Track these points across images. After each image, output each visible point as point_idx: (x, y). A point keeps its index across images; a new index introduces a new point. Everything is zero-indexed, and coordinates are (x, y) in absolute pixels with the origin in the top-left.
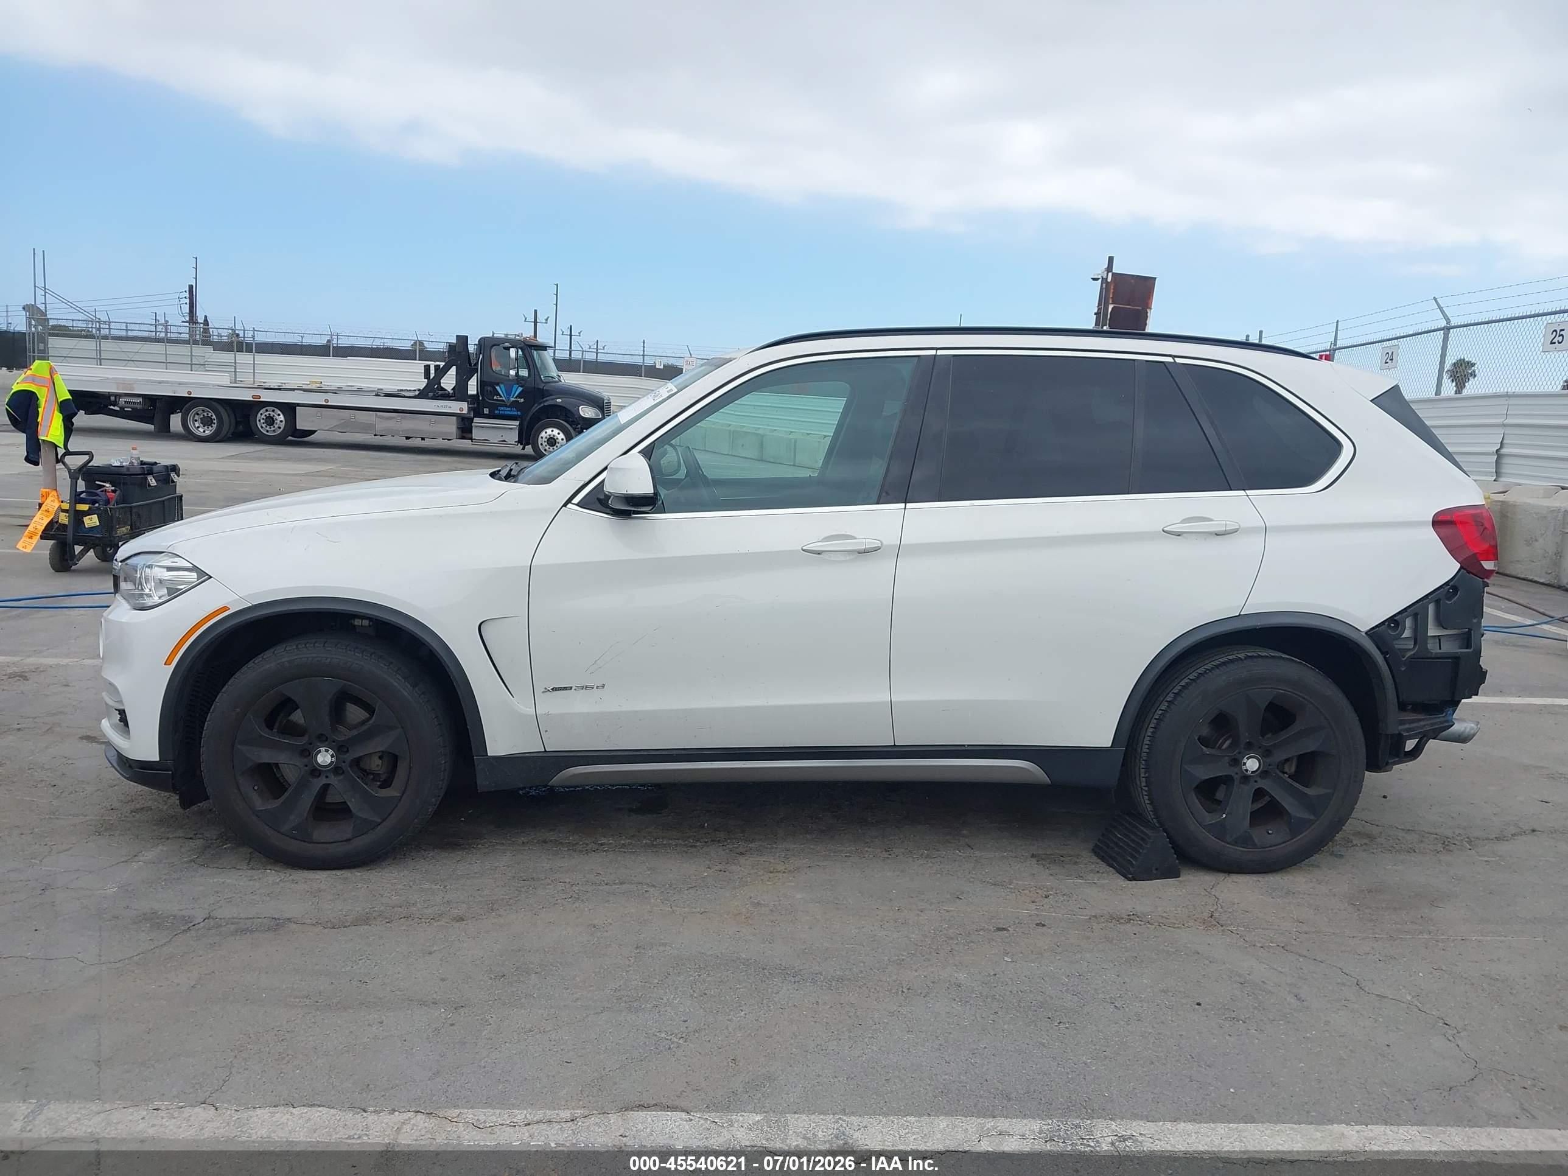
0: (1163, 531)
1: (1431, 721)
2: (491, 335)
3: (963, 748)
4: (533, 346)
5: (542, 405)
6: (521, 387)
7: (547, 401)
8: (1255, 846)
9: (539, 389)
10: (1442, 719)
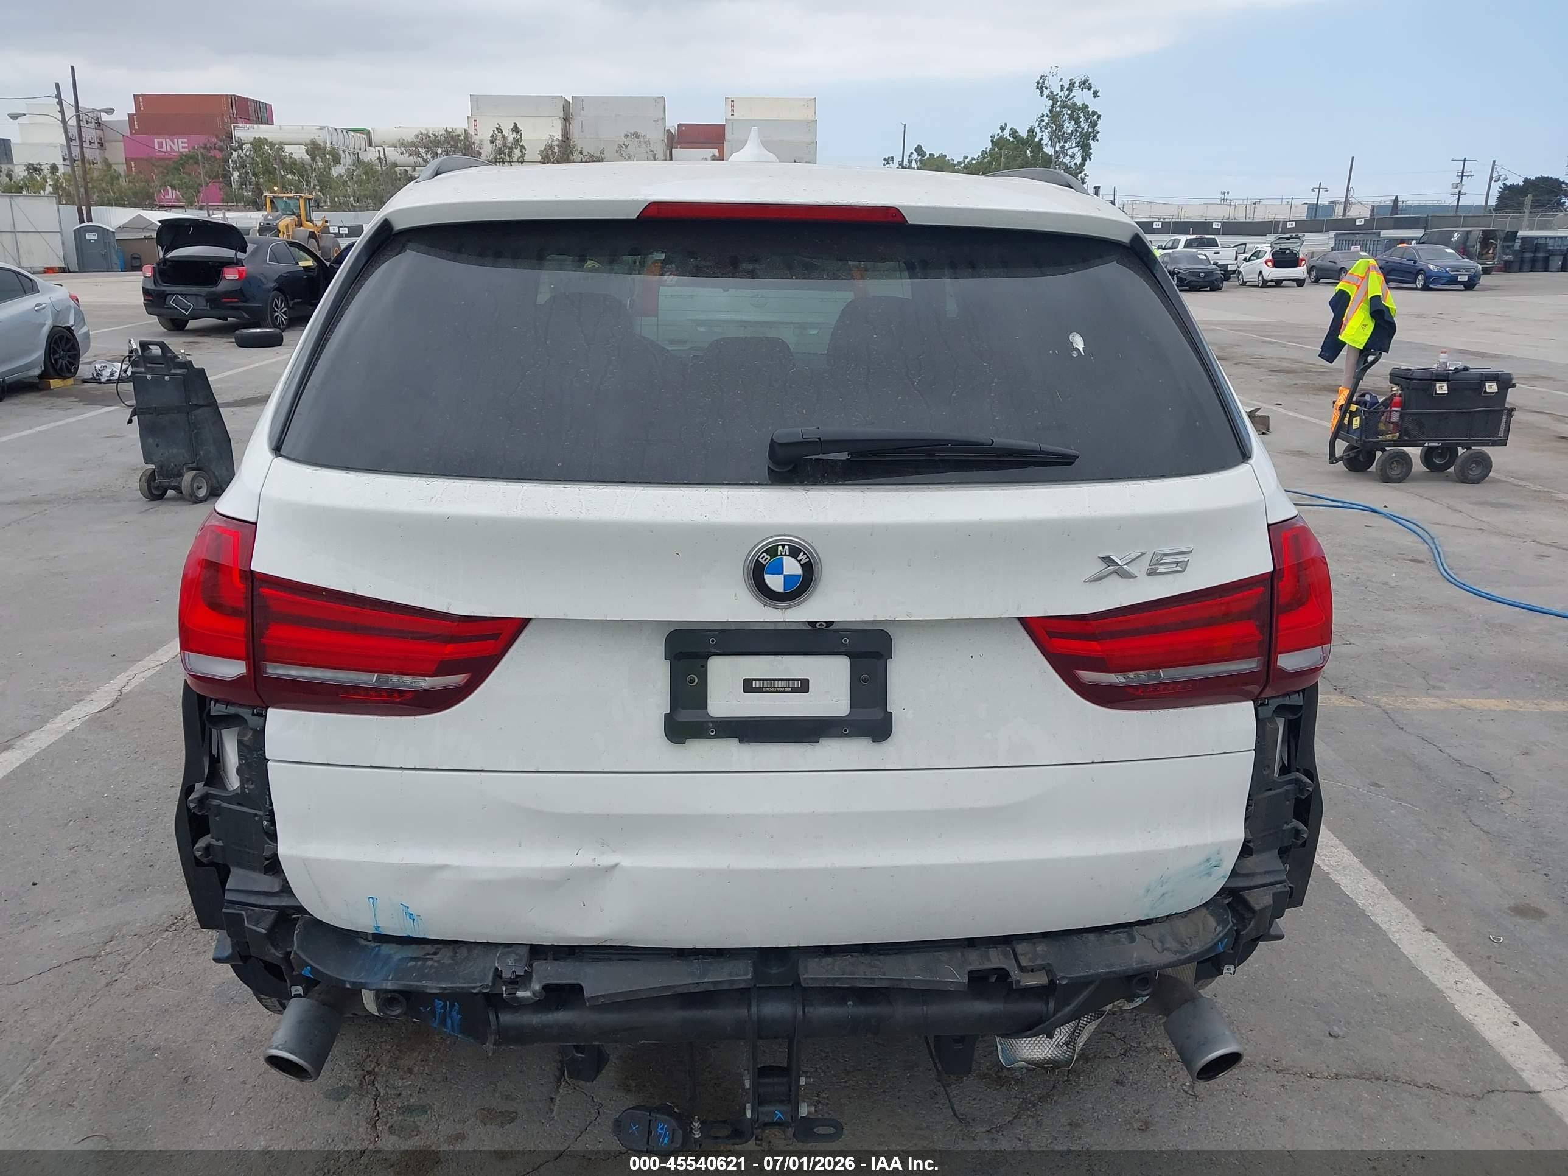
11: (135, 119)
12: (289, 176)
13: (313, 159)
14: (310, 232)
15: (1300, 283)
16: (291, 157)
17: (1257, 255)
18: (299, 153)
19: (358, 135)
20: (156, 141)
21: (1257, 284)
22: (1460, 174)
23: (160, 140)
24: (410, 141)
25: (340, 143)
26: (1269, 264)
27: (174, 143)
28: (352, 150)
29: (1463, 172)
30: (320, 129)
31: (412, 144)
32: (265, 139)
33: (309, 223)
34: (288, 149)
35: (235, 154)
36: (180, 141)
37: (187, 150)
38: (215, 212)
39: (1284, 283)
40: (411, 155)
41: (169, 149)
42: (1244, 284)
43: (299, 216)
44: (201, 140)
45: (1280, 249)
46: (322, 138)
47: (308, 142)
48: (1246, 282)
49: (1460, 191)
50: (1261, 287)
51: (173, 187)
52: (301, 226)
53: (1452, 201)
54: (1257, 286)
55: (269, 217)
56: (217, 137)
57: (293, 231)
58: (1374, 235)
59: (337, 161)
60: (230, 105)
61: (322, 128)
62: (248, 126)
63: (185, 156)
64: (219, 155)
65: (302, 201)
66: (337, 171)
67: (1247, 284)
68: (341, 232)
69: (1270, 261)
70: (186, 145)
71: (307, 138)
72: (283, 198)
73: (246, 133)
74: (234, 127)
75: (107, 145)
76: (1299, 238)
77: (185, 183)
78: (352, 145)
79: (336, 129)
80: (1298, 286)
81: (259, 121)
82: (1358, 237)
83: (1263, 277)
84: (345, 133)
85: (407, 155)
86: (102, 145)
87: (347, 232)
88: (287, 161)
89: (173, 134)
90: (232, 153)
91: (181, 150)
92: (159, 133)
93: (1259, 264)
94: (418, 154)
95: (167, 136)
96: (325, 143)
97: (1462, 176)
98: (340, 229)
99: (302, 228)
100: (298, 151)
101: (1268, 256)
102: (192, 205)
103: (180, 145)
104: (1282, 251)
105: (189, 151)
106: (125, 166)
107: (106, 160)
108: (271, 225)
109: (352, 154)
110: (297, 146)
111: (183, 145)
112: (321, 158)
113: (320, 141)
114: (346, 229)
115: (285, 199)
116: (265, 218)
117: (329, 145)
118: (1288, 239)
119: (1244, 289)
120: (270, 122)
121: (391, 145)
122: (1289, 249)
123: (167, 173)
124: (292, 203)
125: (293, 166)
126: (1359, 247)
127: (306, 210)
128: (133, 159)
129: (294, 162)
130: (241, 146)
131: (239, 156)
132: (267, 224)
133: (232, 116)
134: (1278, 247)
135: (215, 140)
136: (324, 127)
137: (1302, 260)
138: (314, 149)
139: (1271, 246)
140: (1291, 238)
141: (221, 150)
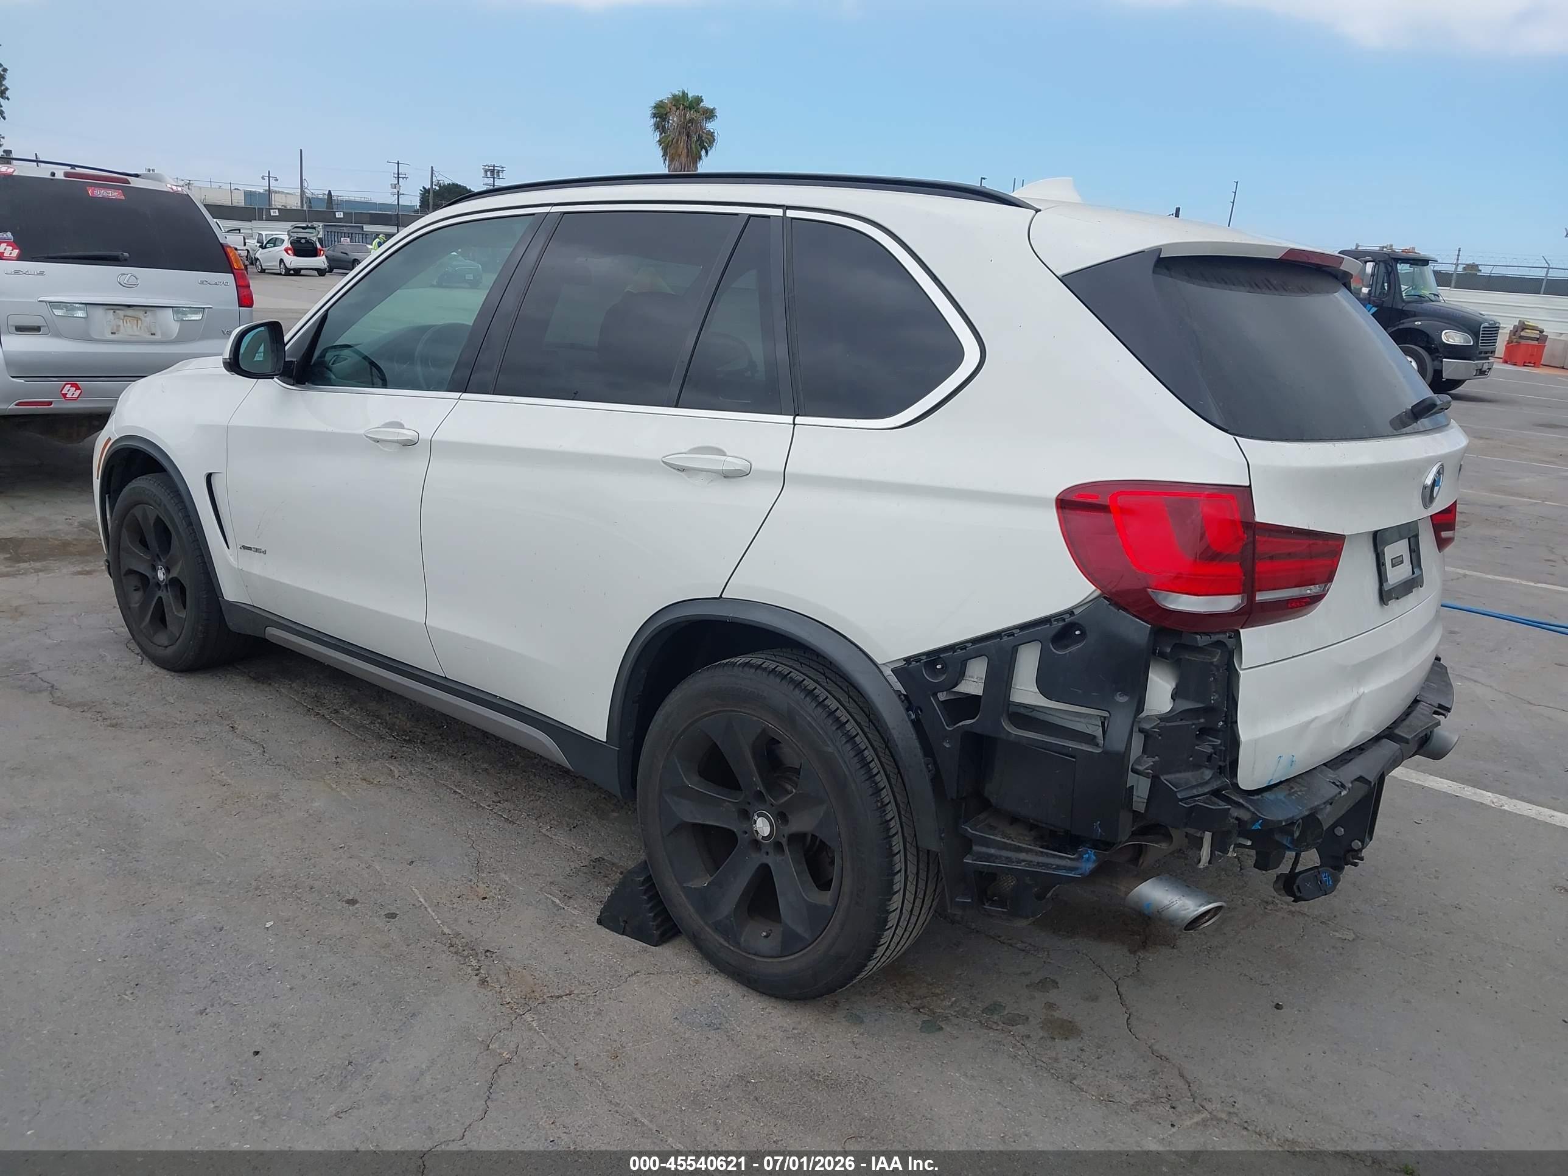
0: (663, 462)
1: (1041, 859)
2: (1354, 248)
3: (494, 700)
4: (1400, 259)
5: (1397, 328)
6: (1376, 306)
7: (1403, 323)
8: (738, 944)
9: (1397, 310)
10: (1069, 863)
15: (321, 272)
17: (274, 242)
21: (279, 272)
22: (396, 176)
26: (290, 252)
29: (398, 174)
39: (303, 272)
42: (263, 271)
45: (297, 238)
48: (265, 270)
49: (398, 192)
50: (284, 275)
53: (393, 200)
54: (280, 274)
58: (358, 229)
67: (267, 271)
69: (290, 249)
76: (315, 228)
80: (320, 276)
82: (345, 230)
83: (285, 264)
93: (279, 251)
97: (398, 177)
101: (287, 244)
104: (298, 240)
118: (303, 228)
119: (263, 276)
122: (305, 238)
126: (349, 239)
134: (295, 236)
137: (321, 250)
139: (289, 235)
140: (307, 227)
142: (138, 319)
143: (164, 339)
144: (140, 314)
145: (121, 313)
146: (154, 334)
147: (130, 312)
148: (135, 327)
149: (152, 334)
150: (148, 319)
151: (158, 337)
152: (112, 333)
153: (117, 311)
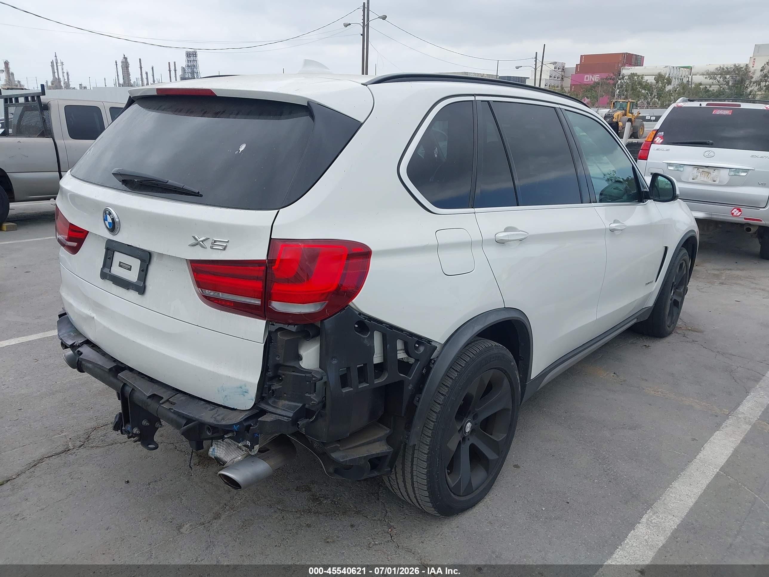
11: (579, 67)
12: (643, 91)
13: (657, 82)
14: (629, 118)
16: (646, 82)
18: (651, 80)
19: (685, 69)
20: (586, 76)
23: (587, 76)
24: (712, 71)
25: (674, 73)
27: (593, 77)
28: (680, 77)
30: (665, 67)
31: (714, 74)
32: (636, 73)
33: (630, 114)
34: (646, 78)
35: (619, 81)
36: (596, 76)
37: (598, 80)
38: (601, 109)
40: (711, 79)
41: (590, 80)
43: (626, 111)
44: (604, 75)
46: (665, 72)
47: (657, 74)
51: (587, 98)
52: (626, 115)
55: (611, 111)
56: (613, 73)
57: (621, 118)
59: (669, 82)
60: (623, 58)
61: (666, 67)
62: (629, 67)
63: (596, 83)
64: (612, 82)
65: (629, 103)
66: (669, 88)
68: (651, 119)
70: (598, 78)
71: (656, 72)
72: (620, 102)
73: (627, 71)
74: (623, 68)
75: (565, 79)
77: (593, 96)
78: (680, 75)
79: (673, 67)
81: (636, 65)
84: (678, 69)
85: (709, 79)
86: (562, 79)
87: (654, 119)
88: (644, 84)
89: (593, 73)
90: (618, 81)
91: (596, 80)
92: (587, 73)
94: (715, 79)
95: (591, 74)
96: (666, 74)
98: (652, 117)
99: (626, 117)
100: (651, 79)
102: (593, 106)
103: (596, 78)
105: (599, 80)
106: (570, 88)
107: (562, 86)
108: (611, 115)
109: (679, 80)
110: (651, 76)
111: (597, 78)
112: (661, 81)
113: (663, 73)
114: (655, 117)
115: (621, 102)
116: (609, 112)
117: (667, 75)
120: (641, 65)
121: (701, 74)
123: (587, 91)
124: (624, 104)
125: (648, 87)
127: (630, 108)
128: (574, 85)
129: (647, 84)
130: (623, 78)
131: (621, 82)
132: (609, 114)
133: (623, 63)
135: (612, 75)
136: (668, 66)
138: (659, 77)
141: (613, 79)
142: (709, 173)
143: (719, 184)
144: (711, 171)
145: (701, 170)
146: (715, 181)
147: (706, 170)
148: (706, 177)
149: (714, 181)
150: (714, 174)
151: (717, 183)
152: (693, 179)
153: (700, 169)
